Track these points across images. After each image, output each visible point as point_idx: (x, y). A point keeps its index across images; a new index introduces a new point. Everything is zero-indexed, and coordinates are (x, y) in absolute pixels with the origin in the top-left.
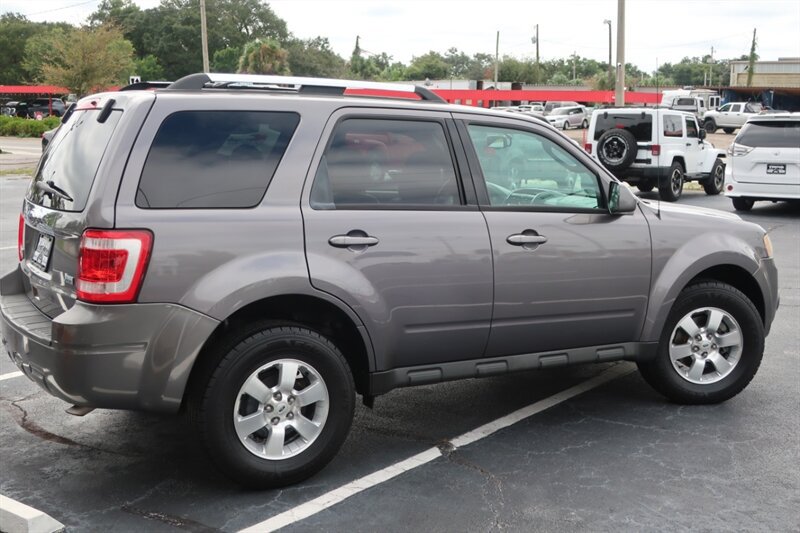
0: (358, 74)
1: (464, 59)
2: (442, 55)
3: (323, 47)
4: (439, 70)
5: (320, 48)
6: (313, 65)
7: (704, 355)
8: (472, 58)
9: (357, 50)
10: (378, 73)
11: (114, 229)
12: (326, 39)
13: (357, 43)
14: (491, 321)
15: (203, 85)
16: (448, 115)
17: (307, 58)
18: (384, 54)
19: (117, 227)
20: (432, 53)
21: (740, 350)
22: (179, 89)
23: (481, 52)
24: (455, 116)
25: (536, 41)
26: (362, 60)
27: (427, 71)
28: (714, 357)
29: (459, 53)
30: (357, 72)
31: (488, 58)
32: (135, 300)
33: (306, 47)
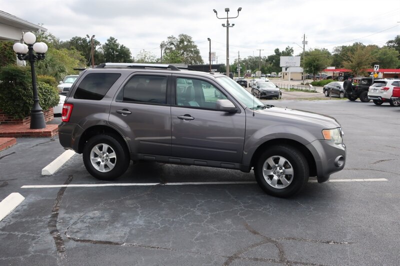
14: (172, 144)
15: (103, 67)
16: (171, 75)
22: (97, 68)
24: (173, 75)
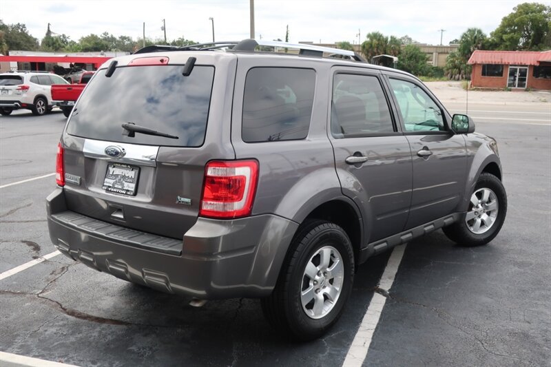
0: (51, 48)
1: (113, 39)
2: (99, 36)
3: (22, 30)
4: (103, 46)
5: (20, 31)
6: (18, 41)
7: (479, 217)
8: (118, 39)
9: (49, 32)
10: (64, 47)
11: (235, 160)
12: (24, 25)
13: (49, 28)
14: (410, 207)
17: (13, 37)
18: (63, 35)
19: (237, 158)
20: (92, 35)
21: (497, 211)
23: (124, 36)
24: (383, 72)
25: (164, 29)
26: (52, 38)
27: (95, 46)
28: (484, 217)
29: (109, 35)
30: (49, 46)
31: (128, 39)
32: (249, 214)
33: (10, 30)
